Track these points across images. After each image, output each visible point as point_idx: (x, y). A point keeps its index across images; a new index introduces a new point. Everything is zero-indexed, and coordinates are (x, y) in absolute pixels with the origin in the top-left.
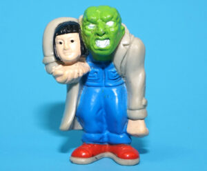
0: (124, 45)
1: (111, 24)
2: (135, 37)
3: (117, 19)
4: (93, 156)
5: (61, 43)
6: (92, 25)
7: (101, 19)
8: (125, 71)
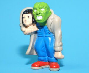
0: (51, 19)
1: (43, 9)
2: (57, 16)
3: (46, 8)
4: (40, 66)
5: (24, 18)
6: (35, 10)
7: (39, 7)
8: (53, 30)
